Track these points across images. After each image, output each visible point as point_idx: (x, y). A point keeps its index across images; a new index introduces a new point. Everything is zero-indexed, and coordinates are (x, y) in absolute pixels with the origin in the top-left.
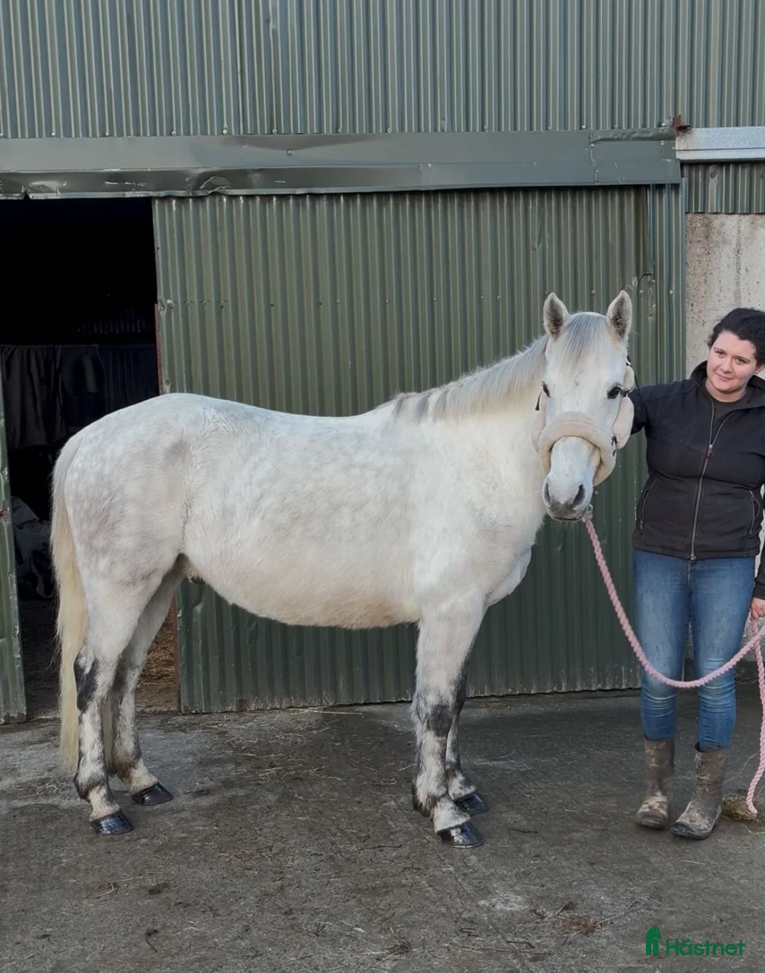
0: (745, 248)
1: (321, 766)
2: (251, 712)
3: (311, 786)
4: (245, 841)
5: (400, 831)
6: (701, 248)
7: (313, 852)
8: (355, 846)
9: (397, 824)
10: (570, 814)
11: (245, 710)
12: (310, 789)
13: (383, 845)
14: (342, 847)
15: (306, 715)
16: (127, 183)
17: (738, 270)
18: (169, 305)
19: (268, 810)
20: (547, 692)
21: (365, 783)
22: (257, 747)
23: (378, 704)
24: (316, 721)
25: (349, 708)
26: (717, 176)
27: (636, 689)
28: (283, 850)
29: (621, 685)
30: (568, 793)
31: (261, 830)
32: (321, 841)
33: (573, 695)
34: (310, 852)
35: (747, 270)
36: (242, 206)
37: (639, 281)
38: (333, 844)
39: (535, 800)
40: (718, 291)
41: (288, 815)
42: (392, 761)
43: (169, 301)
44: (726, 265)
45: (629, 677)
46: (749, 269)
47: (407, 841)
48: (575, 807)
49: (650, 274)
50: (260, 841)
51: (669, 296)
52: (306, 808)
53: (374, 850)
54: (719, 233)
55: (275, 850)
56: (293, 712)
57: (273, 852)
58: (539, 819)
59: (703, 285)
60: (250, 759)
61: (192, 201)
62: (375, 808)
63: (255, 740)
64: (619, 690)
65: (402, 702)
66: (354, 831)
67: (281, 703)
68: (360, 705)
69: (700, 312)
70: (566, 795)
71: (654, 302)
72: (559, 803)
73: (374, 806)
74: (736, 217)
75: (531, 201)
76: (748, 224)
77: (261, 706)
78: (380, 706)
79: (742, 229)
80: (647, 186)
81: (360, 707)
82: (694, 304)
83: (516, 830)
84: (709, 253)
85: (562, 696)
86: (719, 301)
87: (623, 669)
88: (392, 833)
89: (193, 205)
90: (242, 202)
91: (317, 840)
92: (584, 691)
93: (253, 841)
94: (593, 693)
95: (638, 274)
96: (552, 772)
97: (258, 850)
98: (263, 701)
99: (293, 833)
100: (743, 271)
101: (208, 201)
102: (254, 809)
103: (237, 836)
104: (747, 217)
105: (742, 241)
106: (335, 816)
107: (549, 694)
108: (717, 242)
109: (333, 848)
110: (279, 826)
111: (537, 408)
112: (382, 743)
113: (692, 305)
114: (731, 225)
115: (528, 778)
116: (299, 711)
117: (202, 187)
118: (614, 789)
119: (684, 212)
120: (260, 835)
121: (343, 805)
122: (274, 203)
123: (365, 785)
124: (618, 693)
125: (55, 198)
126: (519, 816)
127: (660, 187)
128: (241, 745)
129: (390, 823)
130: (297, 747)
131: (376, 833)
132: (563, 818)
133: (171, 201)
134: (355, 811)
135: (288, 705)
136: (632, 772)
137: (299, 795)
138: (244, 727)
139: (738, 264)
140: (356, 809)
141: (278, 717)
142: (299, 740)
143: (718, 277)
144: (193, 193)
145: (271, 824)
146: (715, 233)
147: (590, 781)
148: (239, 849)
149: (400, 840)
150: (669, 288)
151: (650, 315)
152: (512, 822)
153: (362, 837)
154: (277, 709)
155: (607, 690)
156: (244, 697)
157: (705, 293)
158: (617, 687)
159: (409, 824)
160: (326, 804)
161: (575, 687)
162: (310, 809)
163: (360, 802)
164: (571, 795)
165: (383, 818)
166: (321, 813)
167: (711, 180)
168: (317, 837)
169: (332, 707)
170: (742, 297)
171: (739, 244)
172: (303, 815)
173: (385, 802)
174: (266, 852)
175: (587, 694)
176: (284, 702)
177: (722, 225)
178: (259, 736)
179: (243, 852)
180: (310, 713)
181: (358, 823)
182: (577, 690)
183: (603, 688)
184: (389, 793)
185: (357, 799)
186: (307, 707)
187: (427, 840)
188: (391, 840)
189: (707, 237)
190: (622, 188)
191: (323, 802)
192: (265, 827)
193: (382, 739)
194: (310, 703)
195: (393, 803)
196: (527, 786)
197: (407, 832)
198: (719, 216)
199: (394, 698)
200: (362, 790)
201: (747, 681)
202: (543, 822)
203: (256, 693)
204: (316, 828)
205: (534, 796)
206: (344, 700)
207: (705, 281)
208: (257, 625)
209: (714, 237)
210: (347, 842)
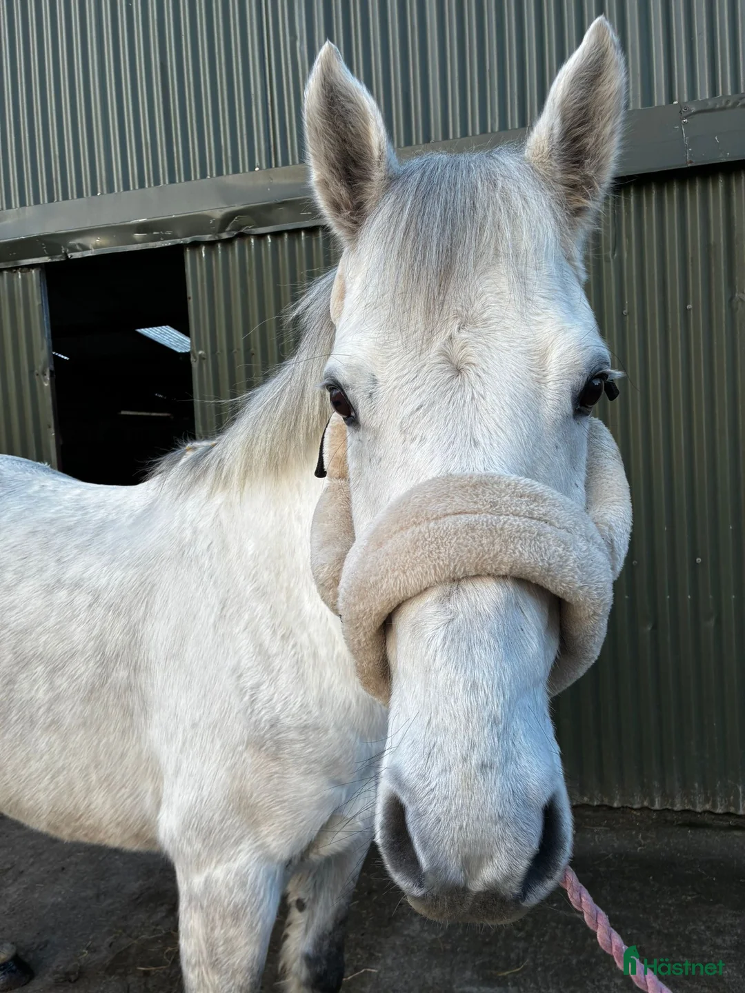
16: (155, 233)
18: (200, 355)
20: (635, 807)
29: (737, 809)
33: (670, 815)
36: (269, 245)
43: (200, 352)
61: (221, 246)
64: (735, 816)
85: (655, 814)
87: (740, 790)
89: (222, 251)
90: (270, 241)
92: (685, 811)
94: (698, 818)
101: (236, 243)
107: (636, 810)
111: (321, 472)
117: (228, 229)
122: (303, 238)
124: (733, 822)
125: (91, 255)
133: (201, 249)
144: (218, 236)
158: (732, 810)
161: (673, 803)
175: (690, 819)
183: (712, 810)
190: (728, 167)
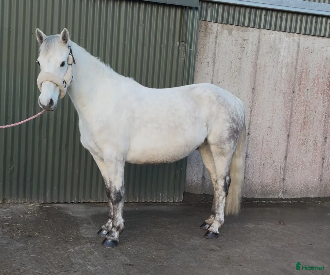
0: (219, 37)
1: (40, 230)
2: (8, 204)
3: (36, 240)
4: (7, 266)
5: (76, 264)
6: (203, 34)
7: (39, 272)
8: (57, 270)
9: (75, 260)
10: (147, 258)
11: (6, 203)
12: (36, 242)
13: (70, 270)
14: (51, 270)
15: (32, 206)
17: (216, 44)
19: (17, 250)
20: (131, 202)
21: (60, 239)
22: (11, 220)
23: (63, 203)
24: (37, 209)
25: (50, 204)
26: (211, 7)
27: (164, 202)
28: (24, 271)
29: (159, 200)
30: (145, 248)
31: (14, 260)
32: (42, 267)
33: (141, 204)
34: (37, 272)
35: (219, 45)
37: (179, 44)
38: (47, 268)
39: (132, 250)
40: (208, 52)
41: (26, 254)
42: (70, 230)
44: (211, 42)
45: (162, 197)
46: (220, 44)
47: (80, 268)
48: (148, 255)
49: (184, 42)
50: (14, 266)
51: (190, 52)
52: (34, 251)
53: (65, 273)
54: (210, 29)
55: (21, 271)
56: (26, 205)
57: (20, 272)
58: (135, 259)
59: (202, 48)
60: (8, 226)
62: (65, 252)
63: (10, 217)
64: (158, 202)
65: (73, 203)
66: (56, 263)
67: (21, 201)
68: (55, 203)
69: (200, 58)
70: (144, 248)
71: (185, 53)
72: (142, 252)
73: (64, 251)
74: (217, 24)
75: (141, 6)
76: (221, 27)
77: (13, 201)
78: (63, 204)
79: (219, 28)
80: (186, 7)
81: (55, 204)
82: (199, 55)
83: (126, 264)
84: (206, 37)
85: (137, 203)
86: (208, 55)
88: (73, 264)
91: (40, 266)
92: (145, 202)
93: (10, 266)
94: (148, 203)
95: (179, 41)
96: (137, 237)
97: (13, 271)
98: (13, 199)
99: (29, 263)
100: (217, 45)
102: (11, 250)
103: (3, 263)
104: (221, 24)
105: (218, 33)
106: (47, 255)
107: (132, 202)
108: (209, 32)
109: (47, 271)
110: (22, 259)
112: (65, 221)
113: (198, 56)
114: (215, 27)
115: (128, 240)
116: (29, 205)
118: (163, 246)
119: (198, 19)
120: (14, 263)
121: (50, 250)
123: (60, 241)
124: (158, 204)
126: (126, 258)
127: (191, 8)
128: (4, 219)
129: (72, 259)
130: (29, 221)
131: (66, 264)
132: (145, 259)
134: (56, 253)
135: (24, 202)
136: (169, 239)
137: (31, 244)
138: (5, 211)
139: (216, 42)
140: (56, 252)
141: (20, 207)
142: (30, 218)
143: (208, 46)
145: (19, 257)
146: (209, 29)
147: (153, 243)
148: (4, 270)
149: (77, 267)
150: (190, 48)
151: (183, 58)
152: (124, 261)
153: (60, 266)
154: (20, 203)
155: (154, 202)
156: (5, 197)
157: (203, 52)
158: (158, 201)
159: (80, 260)
160: (43, 249)
161: (142, 200)
162: (36, 251)
163: (58, 249)
164: (146, 249)
165: (68, 257)
166: (41, 253)
167: (209, 8)
168: (40, 265)
169: (43, 203)
170: (216, 55)
171: (217, 34)
172: (33, 254)
173: (69, 249)
174: (17, 272)
175: (146, 203)
176: (23, 200)
177: (212, 26)
178: (12, 215)
179: (7, 271)
180: (34, 206)
181: (58, 259)
182: (142, 201)
183: (152, 201)
184: (70, 245)
185: (57, 247)
186: (32, 203)
187: (89, 268)
188: (73, 268)
189: (205, 30)
190: (176, 7)
191: (41, 248)
192: (16, 259)
193: (65, 219)
194: (34, 202)
195: (72, 250)
196: (128, 243)
197: (80, 264)
198: (211, 23)
199: (70, 201)
200: (58, 243)
201: (205, 201)
202: (137, 261)
203: (11, 196)
204: (39, 260)
205: (132, 249)
206: (48, 201)
207: (204, 47)
208: (14, 167)
209: (208, 30)
210: (53, 268)
